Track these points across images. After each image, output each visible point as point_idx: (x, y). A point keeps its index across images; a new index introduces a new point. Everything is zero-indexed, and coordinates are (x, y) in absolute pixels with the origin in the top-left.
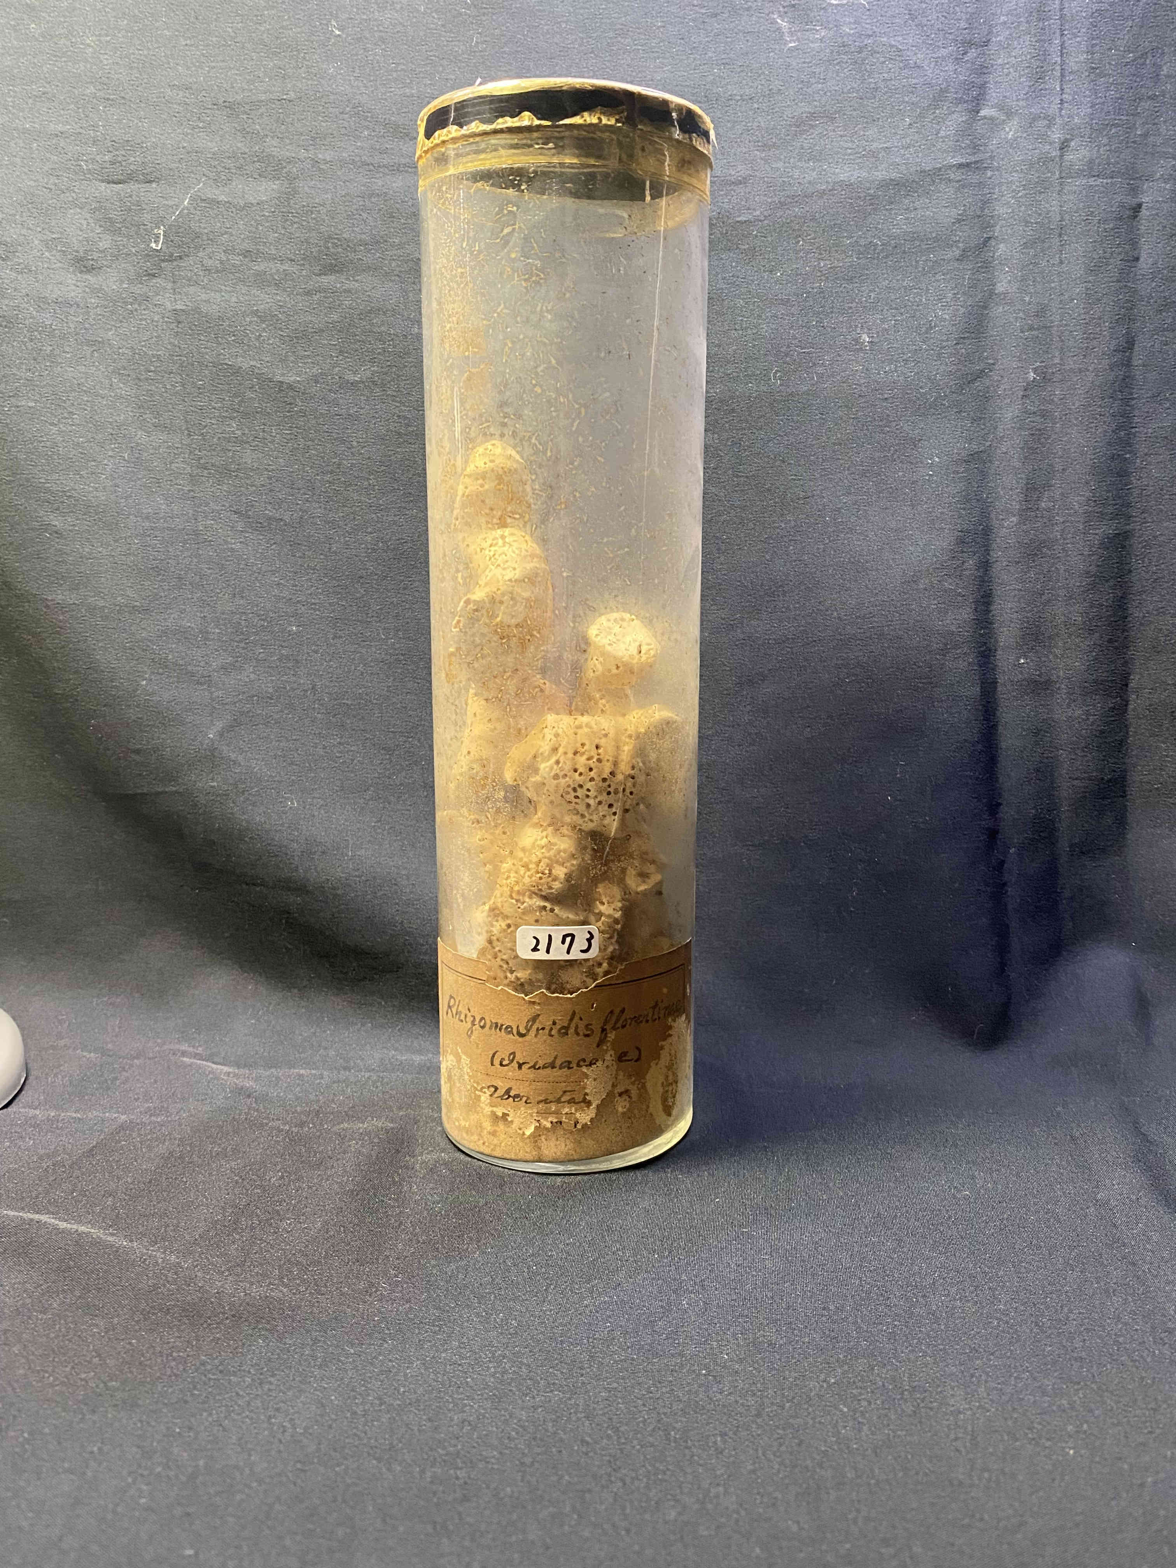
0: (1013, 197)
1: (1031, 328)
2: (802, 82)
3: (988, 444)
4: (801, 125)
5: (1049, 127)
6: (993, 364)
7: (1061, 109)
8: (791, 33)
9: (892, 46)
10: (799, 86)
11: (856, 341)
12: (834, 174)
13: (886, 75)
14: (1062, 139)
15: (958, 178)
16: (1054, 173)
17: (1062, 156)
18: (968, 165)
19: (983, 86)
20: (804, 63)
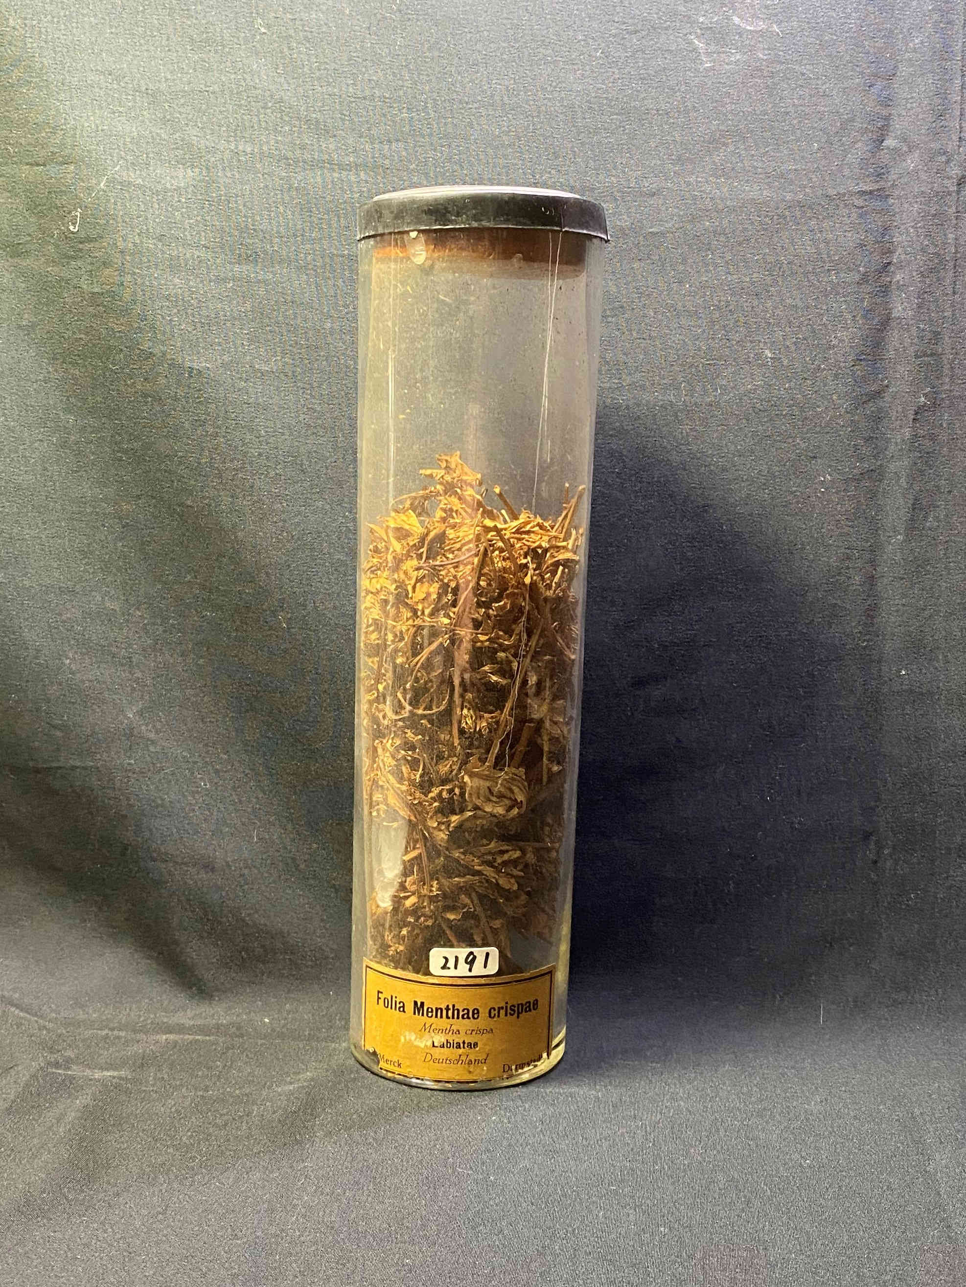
0: (912, 227)
1: (926, 355)
2: (716, 101)
3: (879, 463)
4: (715, 142)
5: (948, 162)
6: (887, 386)
7: (959, 147)
8: (708, 54)
9: (803, 74)
10: (715, 104)
11: (758, 356)
12: (744, 191)
13: (796, 101)
14: (960, 175)
15: (862, 204)
16: (950, 207)
17: (958, 192)
18: (871, 192)
19: (887, 118)
20: (719, 83)
